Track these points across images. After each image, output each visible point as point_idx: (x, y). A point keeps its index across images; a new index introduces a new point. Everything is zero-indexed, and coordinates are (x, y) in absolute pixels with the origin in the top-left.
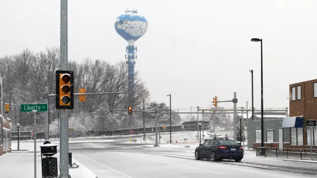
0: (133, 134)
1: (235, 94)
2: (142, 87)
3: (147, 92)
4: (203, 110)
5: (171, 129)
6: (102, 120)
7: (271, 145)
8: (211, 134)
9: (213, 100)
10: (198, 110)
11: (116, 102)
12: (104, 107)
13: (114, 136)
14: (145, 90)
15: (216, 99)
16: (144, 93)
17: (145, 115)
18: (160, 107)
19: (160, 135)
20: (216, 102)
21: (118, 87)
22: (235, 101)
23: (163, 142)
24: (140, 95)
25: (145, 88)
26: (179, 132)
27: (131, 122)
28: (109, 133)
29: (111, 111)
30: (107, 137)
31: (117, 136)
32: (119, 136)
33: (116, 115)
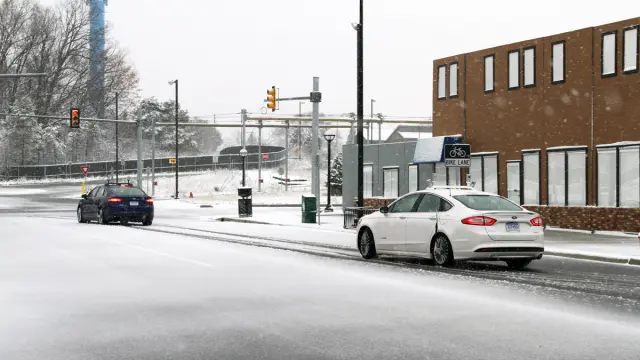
0: (89, 175)
1: (316, 80)
2: (120, 63)
3: (133, 75)
4: (260, 120)
5: (181, 166)
6: (20, 140)
10: (246, 118)
11: (56, 97)
12: (23, 108)
13: (46, 181)
14: (128, 69)
15: (274, 94)
16: (124, 77)
17: (126, 131)
18: (165, 112)
19: (154, 177)
20: (274, 101)
21: (61, 60)
22: (316, 98)
23: (162, 196)
24: (117, 82)
25: (125, 66)
27: (90, 143)
28: (36, 173)
29: (40, 120)
30: (31, 182)
31: (54, 181)
32: (59, 180)
33: (54, 128)
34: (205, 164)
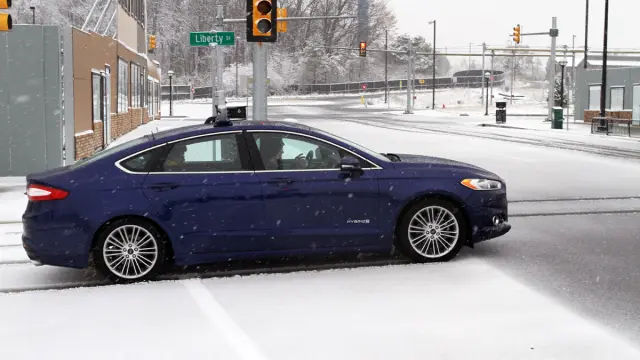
0: (367, 91)
1: (554, 20)
2: (383, 8)
3: (393, 18)
4: (493, 51)
5: (434, 84)
6: (312, 66)
7: (618, 114)
8: (506, 93)
9: (512, 32)
10: (485, 49)
11: (336, 34)
12: (316, 42)
13: (332, 95)
14: (389, 13)
15: (518, 30)
16: (386, 20)
17: (388, 58)
18: (414, 45)
19: (414, 93)
20: (518, 35)
21: (340, 8)
22: (554, 33)
23: (419, 107)
24: (379, 22)
25: (387, 10)
26: (448, 89)
27: (363, 68)
28: (325, 89)
29: (328, 51)
30: (321, 96)
31: (337, 95)
32: (341, 95)
33: (337, 57)
34: (447, 83)
